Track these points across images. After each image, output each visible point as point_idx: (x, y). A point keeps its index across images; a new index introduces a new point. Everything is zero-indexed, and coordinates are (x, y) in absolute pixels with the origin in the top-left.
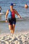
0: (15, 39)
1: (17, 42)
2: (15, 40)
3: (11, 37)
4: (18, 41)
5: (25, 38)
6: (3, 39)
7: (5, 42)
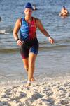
0: (36, 96)
1: (41, 104)
2: (36, 99)
3: (25, 91)
4: (43, 100)
5: (61, 92)
6: (5, 97)
7: (10, 103)
